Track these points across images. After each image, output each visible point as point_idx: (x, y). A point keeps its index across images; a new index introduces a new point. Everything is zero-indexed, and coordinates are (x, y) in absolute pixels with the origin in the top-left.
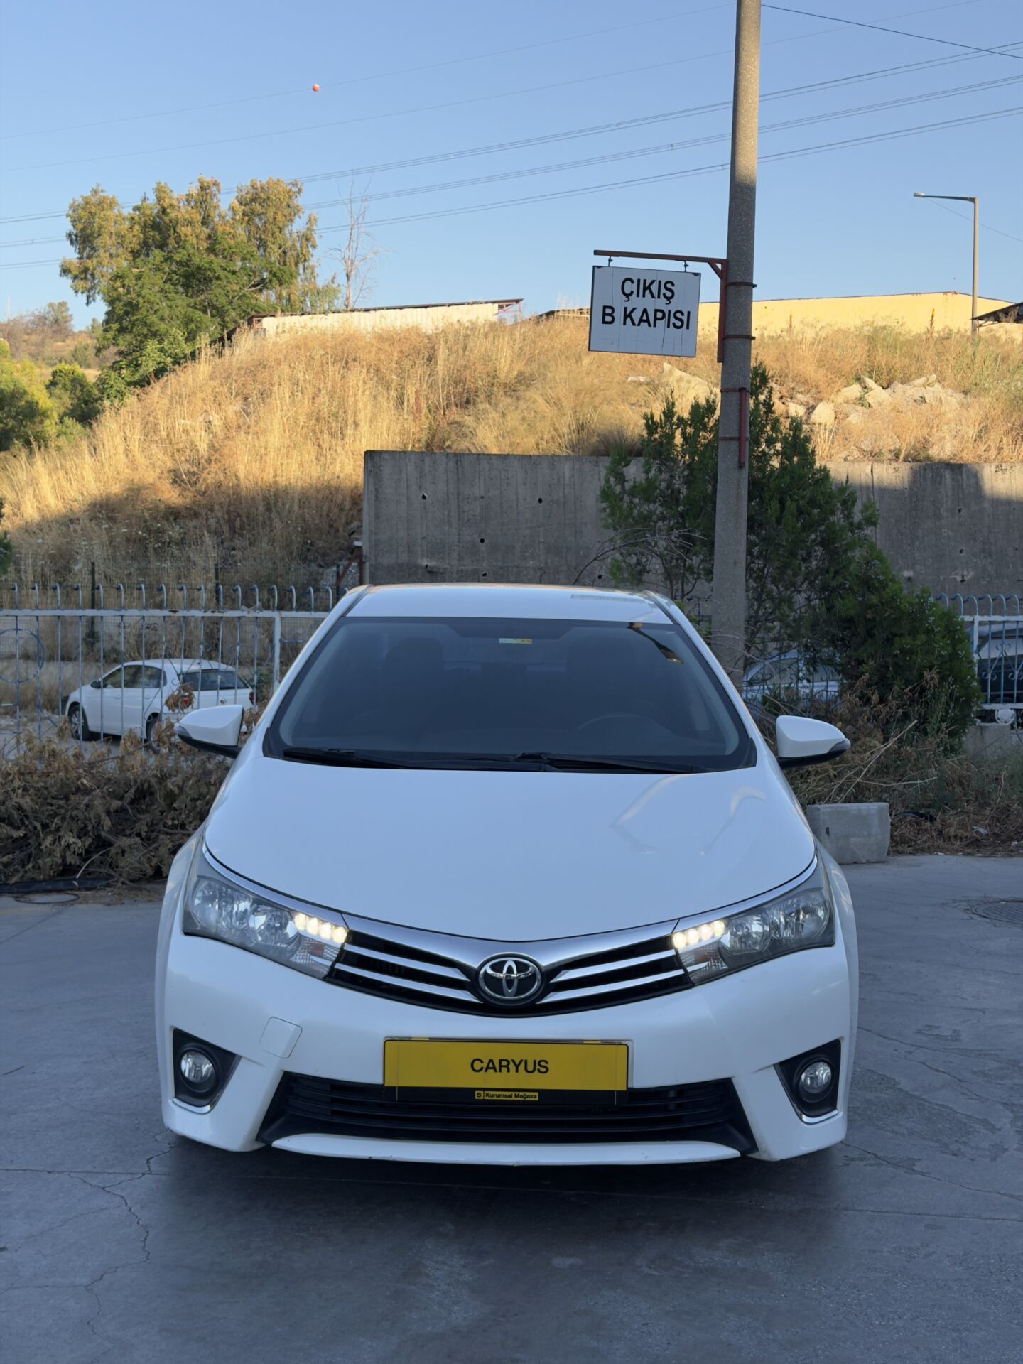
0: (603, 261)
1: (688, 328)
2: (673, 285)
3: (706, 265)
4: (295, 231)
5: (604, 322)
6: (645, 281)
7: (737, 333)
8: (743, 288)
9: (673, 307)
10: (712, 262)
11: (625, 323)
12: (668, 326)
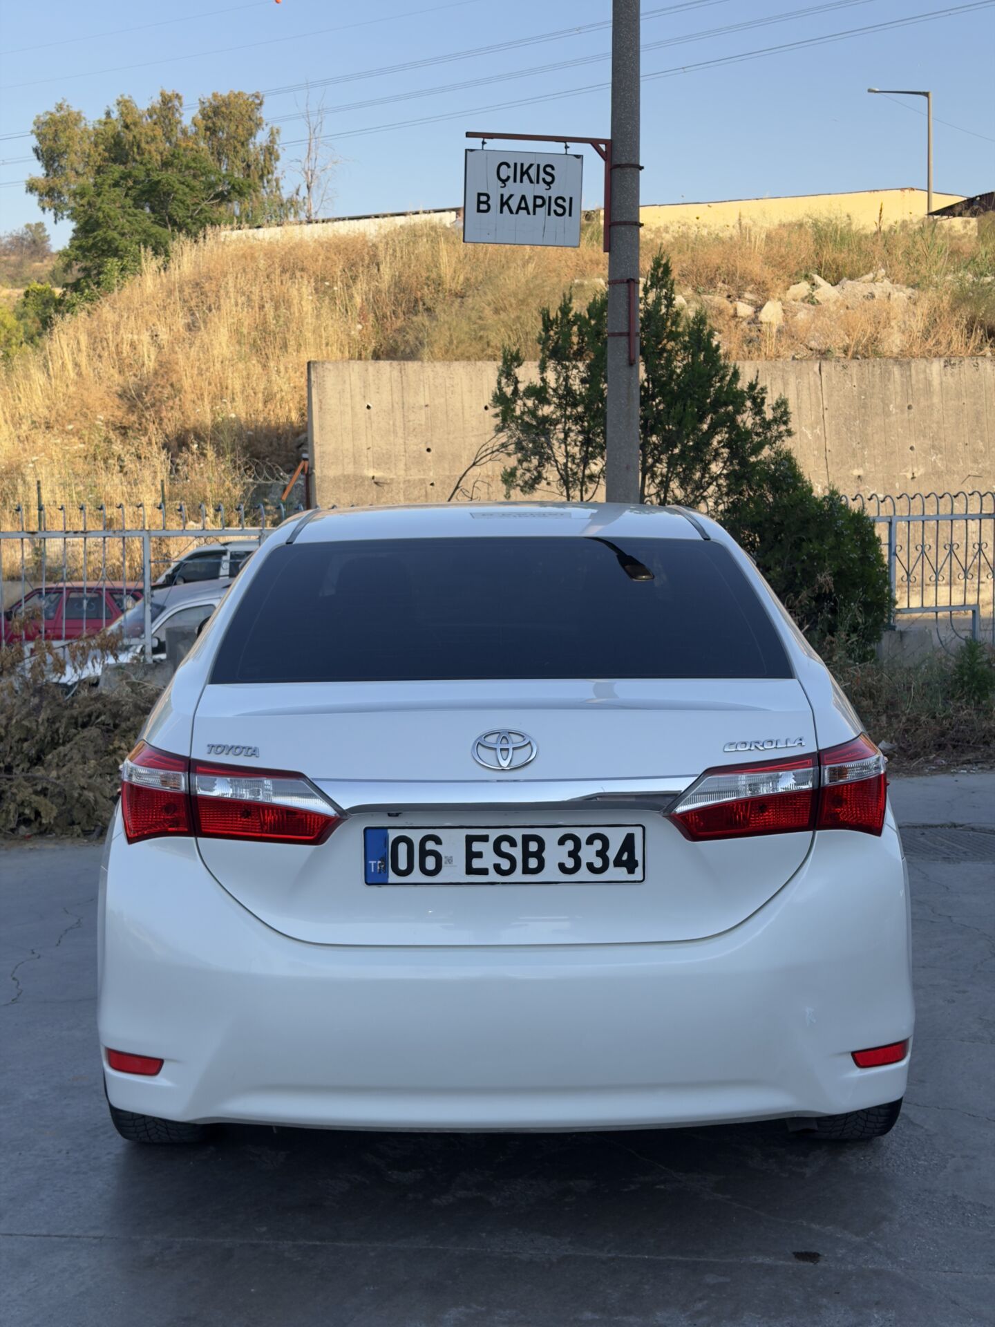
1: (570, 215)
3: (589, 146)
4: (258, 144)
5: (479, 211)
6: (522, 165)
7: (624, 219)
8: (628, 170)
9: (554, 192)
10: (595, 143)
11: (501, 212)
12: (549, 214)
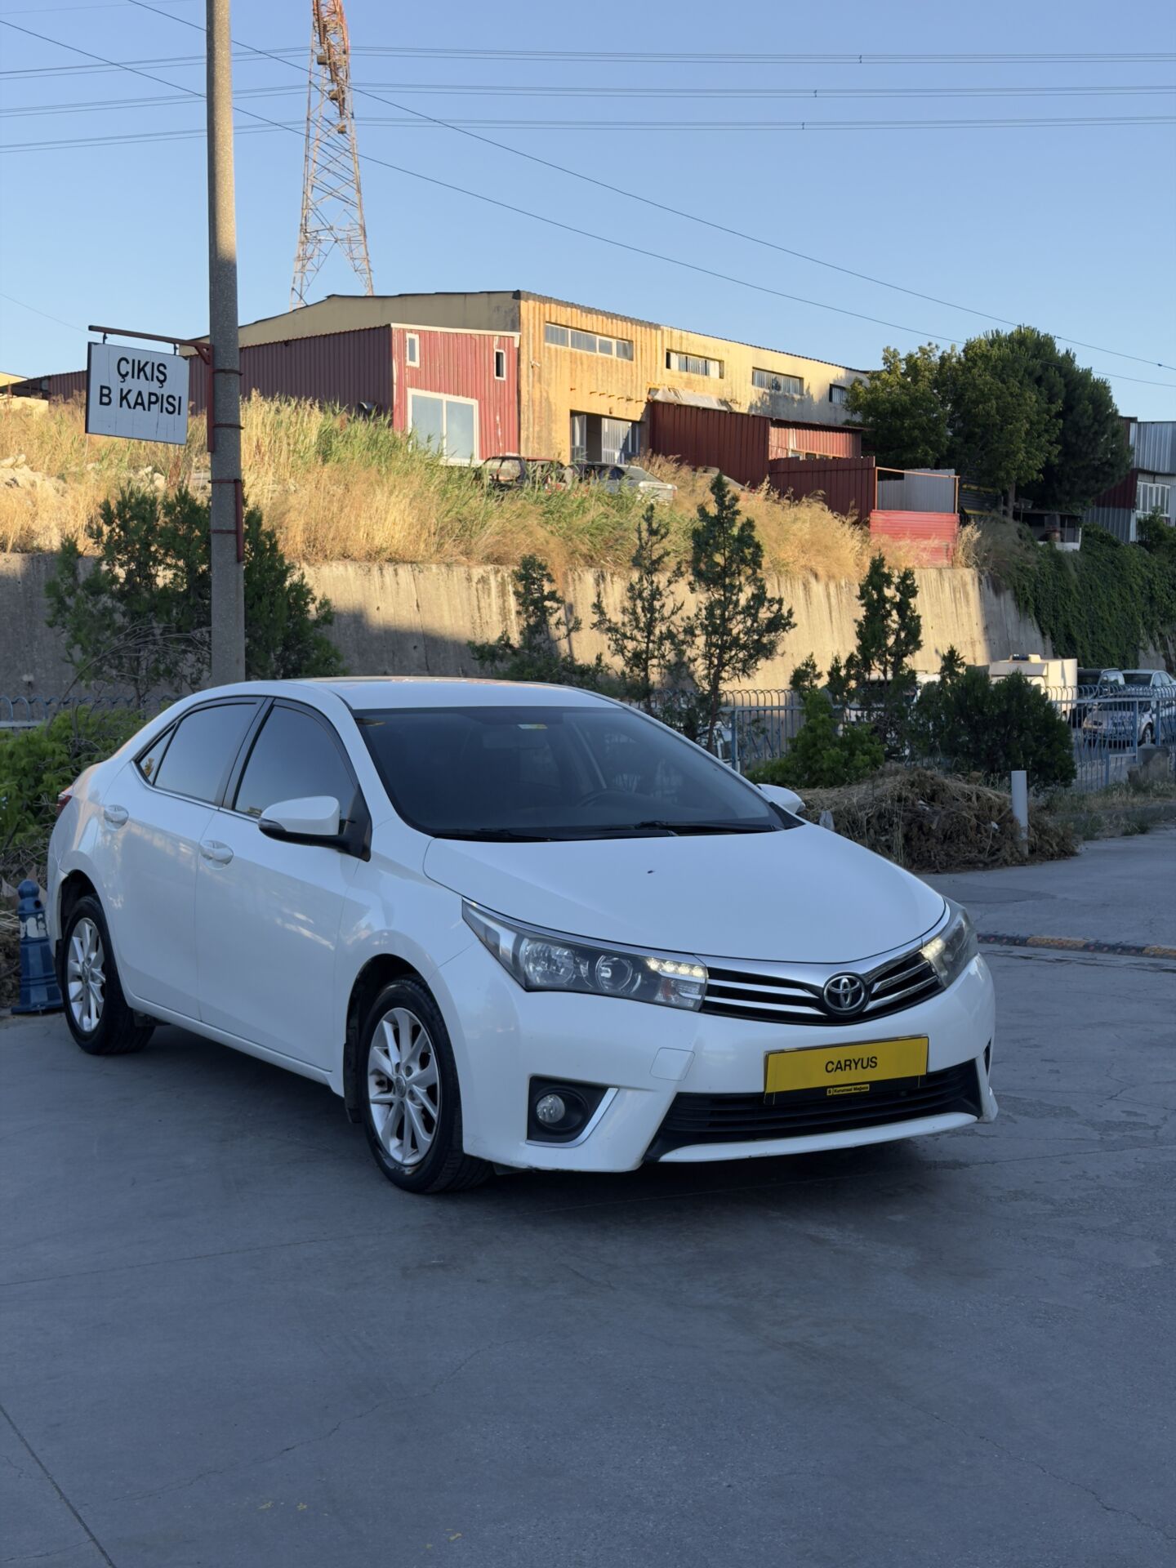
0: (97, 337)
1: (179, 414)
2: (165, 368)
5: (101, 403)
6: (139, 362)
7: (229, 422)
9: (166, 391)
11: (121, 406)
12: (162, 411)
